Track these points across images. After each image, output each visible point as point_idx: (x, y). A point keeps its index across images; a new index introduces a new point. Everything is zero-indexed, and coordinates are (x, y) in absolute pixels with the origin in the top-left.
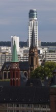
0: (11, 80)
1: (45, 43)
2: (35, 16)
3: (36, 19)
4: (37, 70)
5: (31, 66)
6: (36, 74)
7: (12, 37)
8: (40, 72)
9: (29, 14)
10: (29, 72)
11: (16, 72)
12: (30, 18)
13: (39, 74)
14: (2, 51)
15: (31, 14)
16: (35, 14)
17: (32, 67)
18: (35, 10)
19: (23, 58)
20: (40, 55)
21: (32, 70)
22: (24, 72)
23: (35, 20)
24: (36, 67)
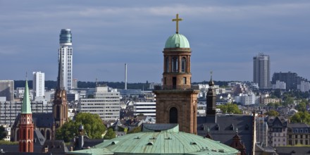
0: (20, 143)
1: (85, 82)
2: (69, 39)
3: (70, 44)
4: (65, 127)
5: (56, 120)
6: (64, 133)
7: (34, 73)
8: (69, 130)
9: (60, 36)
10: (54, 129)
11: (27, 129)
12: (61, 43)
13: (68, 132)
14: (20, 97)
15: (63, 36)
16: (69, 36)
17: (58, 122)
18: (69, 30)
19: (47, 106)
20: (75, 102)
21: (57, 126)
22: (47, 129)
23: (69, 46)
24: (64, 122)
